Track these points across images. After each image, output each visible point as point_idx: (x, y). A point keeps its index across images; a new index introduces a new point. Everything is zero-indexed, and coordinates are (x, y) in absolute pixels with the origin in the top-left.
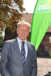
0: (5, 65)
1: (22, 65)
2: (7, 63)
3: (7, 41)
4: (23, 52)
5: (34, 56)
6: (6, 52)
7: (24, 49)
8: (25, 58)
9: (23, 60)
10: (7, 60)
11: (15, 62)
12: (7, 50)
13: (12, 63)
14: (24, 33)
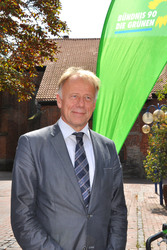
0: (27, 209)
1: (81, 207)
2: (32, 202)
3: (27, 134)
4: (81, 166)
5: (115, 176)
6: (29, 170)
7: (82, 157)
8: (88, 182)
9: (83, 190)
10: (32, 195)
11: (58, 197)
12: (29, 163)
13: (48, 201)
14: (82, 105)
